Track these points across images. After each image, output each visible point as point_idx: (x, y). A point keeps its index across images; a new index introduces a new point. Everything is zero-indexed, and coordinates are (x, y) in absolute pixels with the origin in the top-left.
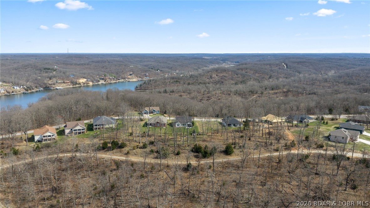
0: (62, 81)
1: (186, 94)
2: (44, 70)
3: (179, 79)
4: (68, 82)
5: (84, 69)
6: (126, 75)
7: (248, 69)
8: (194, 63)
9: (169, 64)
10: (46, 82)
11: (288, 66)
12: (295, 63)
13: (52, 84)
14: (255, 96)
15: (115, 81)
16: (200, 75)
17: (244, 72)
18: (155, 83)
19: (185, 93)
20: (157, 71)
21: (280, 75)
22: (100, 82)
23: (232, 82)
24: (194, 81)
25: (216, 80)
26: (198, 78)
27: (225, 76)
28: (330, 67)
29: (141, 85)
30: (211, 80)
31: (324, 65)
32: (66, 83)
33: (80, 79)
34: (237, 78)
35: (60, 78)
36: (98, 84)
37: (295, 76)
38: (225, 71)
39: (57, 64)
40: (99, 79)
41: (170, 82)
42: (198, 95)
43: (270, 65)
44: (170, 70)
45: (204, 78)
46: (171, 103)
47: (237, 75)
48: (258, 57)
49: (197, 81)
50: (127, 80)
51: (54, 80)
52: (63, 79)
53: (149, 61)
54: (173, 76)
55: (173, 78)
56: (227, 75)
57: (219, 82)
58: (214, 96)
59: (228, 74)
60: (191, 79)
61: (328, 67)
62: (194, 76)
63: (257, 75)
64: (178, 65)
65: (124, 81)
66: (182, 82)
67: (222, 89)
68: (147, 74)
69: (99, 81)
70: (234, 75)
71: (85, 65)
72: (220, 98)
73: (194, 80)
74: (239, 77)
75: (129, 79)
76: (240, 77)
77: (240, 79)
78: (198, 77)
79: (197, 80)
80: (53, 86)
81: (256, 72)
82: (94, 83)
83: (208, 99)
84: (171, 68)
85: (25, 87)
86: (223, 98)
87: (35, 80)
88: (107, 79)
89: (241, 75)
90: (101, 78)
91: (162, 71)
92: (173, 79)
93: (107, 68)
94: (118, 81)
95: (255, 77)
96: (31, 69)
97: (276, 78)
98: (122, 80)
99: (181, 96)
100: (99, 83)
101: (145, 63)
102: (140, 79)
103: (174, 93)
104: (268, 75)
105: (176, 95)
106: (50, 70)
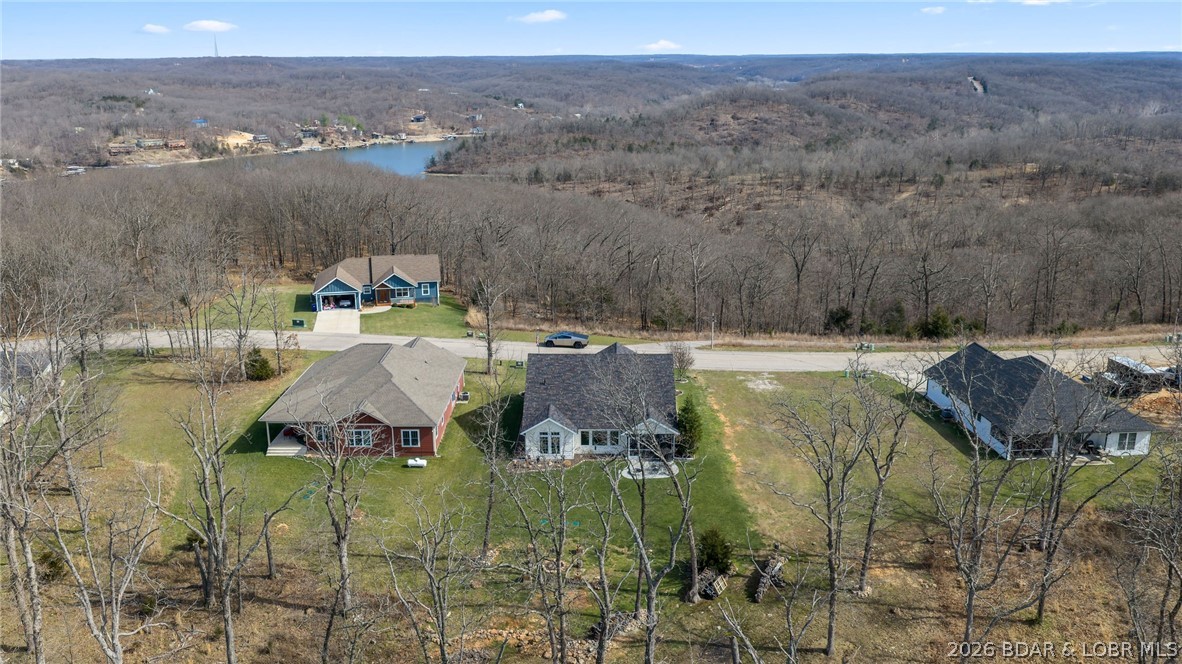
0: (161, 143)
1: (618, 186)
2: (103, 103)
3: (591, 130)
4: (183, 144)
5: (255, 101)
6: (401, 122)
7: (849, 95)
8: (647, 81)
9: (558, 83)
10: (96, 143)
11: (988, 87)
12: (1011, 74)
13: (120, 152)
14: (905, 195)
15: (360, 143)
16: (671, 114)
17: (833, 104)
18: (501, 145)
19: (614, 181)
20: (516, 105)
21: (965, 118)
22: (303, 146)
23: (791, 143)
24: (651, 137)
25: (730, 135)
26: (664, 127)
27: (766, 121)
28: (1140, 91)
29: (448, 156)
30: (714, 134)
31: (1116, 82)
32: (176, 148)
33: (228, 134)
34: (810, 128)
35: (151, 129)
36: (296, 152)
37: (1020, 120)
38: (767, 100)
39: (155, 83)
40: (300, 135)
41: (557, 142)
42: (666, 190)
43: (924, 82)
44: (561, 104)
45: (687, 128)
46: (526, 230)
47: (811, 114)
48: (866, 64)
49: (659, 140)
50: (404, 136)
51: (130, 138)
52: (163, 135)
53: (492, 76)
54: (571, 119)
55: (569, 128)
56: (774, 116)
57: (743, 141)
58: (737, 195)
59: (778, 113)
60: (639, 131)
61: (1132, 92)
62: (649, 118)
63: (882, 115)
64: (590, 86)
65: (394, 141)
66: (603, 143)
67: (766, 164)
68: (479, 117)
69: (301, 143)
70: (801, 117)
71: (258, 85)
72: (758, 200)
73: (649, 133)
74: (819, 124)
75: (414, 134)
76: (824, 125)
77: (824, 132)
78: (663, 125)
79: (660, 134)
80: (125, 158)
81: (879, 104)
82: (283, 149)
83: (710, 205)
84: (567, 96)
85: (11, 161)
86: (772, 201)
87: (61, 137)
88: (329, 134)
89: (827, 116)
90: (310, 130)
91: (531, 106)
92: (568, 132)
93: (335, 98)
94: (373, 141)
95: (879, 125)
96: (59, 99)
97: (952, 127)
98: (388, 139)
99: (598, 193)
100: (299, 149)
101: (477, 83)
102: (454, 135)
103: (568, 185)
104: (922, 117)
105: (580, 192)
106: (122, 103)
